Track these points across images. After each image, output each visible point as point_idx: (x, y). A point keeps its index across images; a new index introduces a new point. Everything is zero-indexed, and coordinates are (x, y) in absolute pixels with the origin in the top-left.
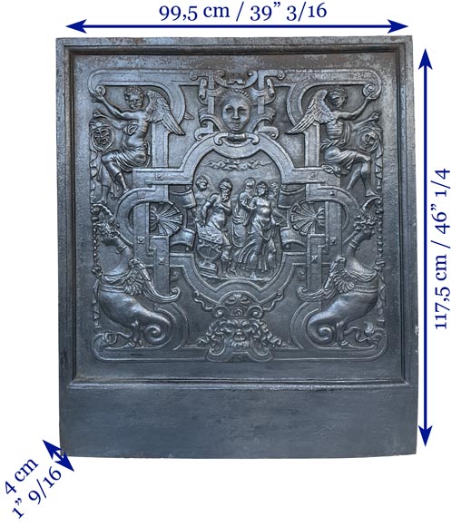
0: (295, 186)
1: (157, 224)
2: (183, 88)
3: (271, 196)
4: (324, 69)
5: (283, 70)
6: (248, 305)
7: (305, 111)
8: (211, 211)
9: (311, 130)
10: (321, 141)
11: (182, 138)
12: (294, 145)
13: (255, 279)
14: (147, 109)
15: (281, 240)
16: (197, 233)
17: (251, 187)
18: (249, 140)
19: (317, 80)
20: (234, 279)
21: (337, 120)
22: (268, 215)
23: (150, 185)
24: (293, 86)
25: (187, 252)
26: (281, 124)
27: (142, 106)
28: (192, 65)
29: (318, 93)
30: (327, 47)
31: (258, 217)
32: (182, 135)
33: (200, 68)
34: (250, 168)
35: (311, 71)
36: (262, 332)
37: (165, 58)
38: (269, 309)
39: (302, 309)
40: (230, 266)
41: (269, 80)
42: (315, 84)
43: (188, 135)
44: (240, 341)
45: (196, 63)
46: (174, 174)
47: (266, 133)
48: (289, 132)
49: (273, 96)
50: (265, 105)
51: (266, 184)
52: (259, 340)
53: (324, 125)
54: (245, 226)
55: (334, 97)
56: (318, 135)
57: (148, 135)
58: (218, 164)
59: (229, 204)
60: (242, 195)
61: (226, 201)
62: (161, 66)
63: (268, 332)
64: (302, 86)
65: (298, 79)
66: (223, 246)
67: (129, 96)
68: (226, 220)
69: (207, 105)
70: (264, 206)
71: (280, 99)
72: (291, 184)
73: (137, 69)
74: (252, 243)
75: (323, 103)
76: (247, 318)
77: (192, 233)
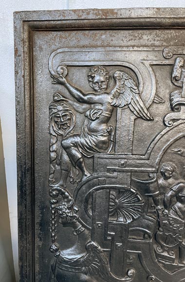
1: (116, 210)
2: (154, 67)
11: (150, 123)
14: (113, 92)
23: (112, 172)
25: (145, 239)
27: (106, 89)
28: (167, 40)
32: (150, 120)
33: (176, 45)
37: (136, 33)
43: (156, 119)
45: (172, 38)
46: (138, 161)
57: (112, 120)
62: (130, 43)
67: (93, 78)
69: (182, 87)
73: (103, 46)
77: (153, 222)
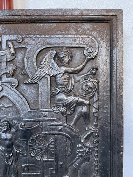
0: (31, 123)
3: (13, 130)
4: (53, 34)
5: (21, 35)
7: (38, 66)
9: (43, 80)
15: (21, 164)
19: (48, 43)
21: (64, 74)
22: (10, 146)
24: (29, 47)
26: (21, 76)
29: (49, 53)
30: (55, 17)
35: (43, 36)
41: (10, 43)
42: (47, 46)
48: (26, 82)
49: (13, 55)
50: (7, 62)
53: (53, 77)
55: (62, 56)
56: (49, 85)
64: (36, 48)
65: (33, 42)
70: (6, 139)
71: (19, 58)
72: (28, 121)
75: (53, 61)
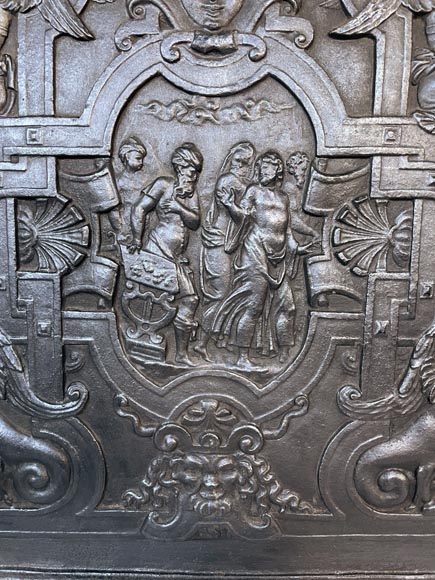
0: (347, 164)
1: (33, 246)
6: (231, 425)
8: (153, 217)
9: (392, 28)
10: (414, 58)
11: (87, 47)
12: (349, 66)
13: (249, 367)
15: (308, 285)
16: (121, 267)
17: (244, 163)
18: (244, 51)
20: (203, 367)
22: (283, 229)
23: (15, 158)
25: (100, 308)
26: (321, 14)
31: (259, 234)
32: (87, 39)
34: (244, 118)
36: (259, 479)
38: (276, 432)
39: (346, 434)
40: (195, 340)
43: (100, 38)
44: (213, 499)
46: (68, 131)
47: (286, 34)
48: (340, 31)
51: (278, 156)
52: (252, 498)
53: (422, 17)
54: (229, 253)
57: (10, 42)
58: (171, 111)
59: (192, 202)
60: (224, 182)
61: (187, 195)
63: (272, 482)
66: (179, 296)
68: (187, 239)
70: (273, 208)
72: (337, 156)
74: (242, 290)
76: (228, 452)
77: (110, 267)
